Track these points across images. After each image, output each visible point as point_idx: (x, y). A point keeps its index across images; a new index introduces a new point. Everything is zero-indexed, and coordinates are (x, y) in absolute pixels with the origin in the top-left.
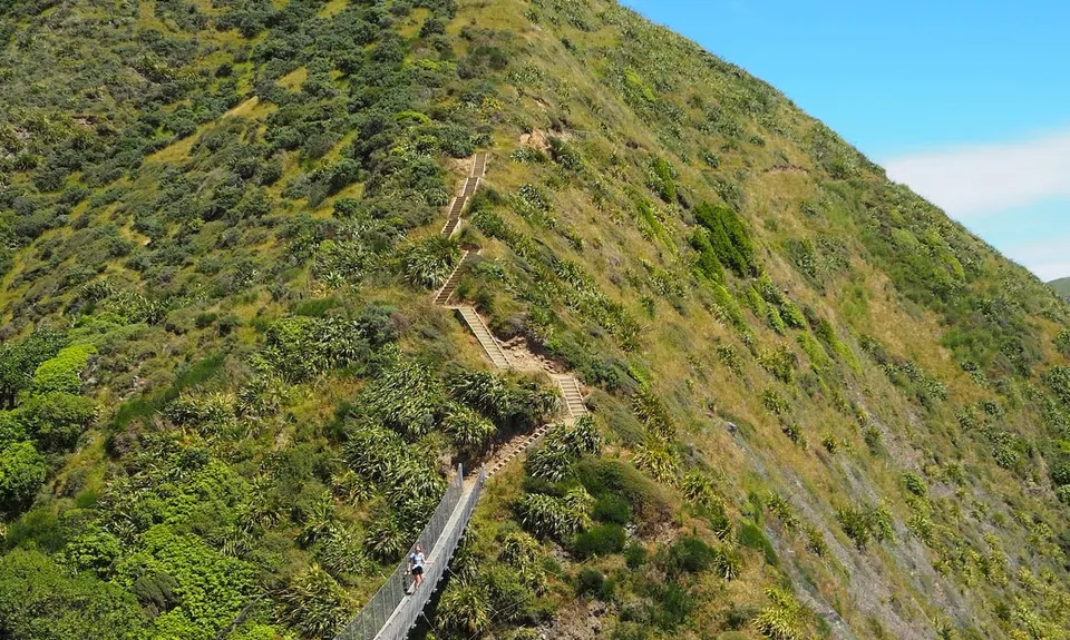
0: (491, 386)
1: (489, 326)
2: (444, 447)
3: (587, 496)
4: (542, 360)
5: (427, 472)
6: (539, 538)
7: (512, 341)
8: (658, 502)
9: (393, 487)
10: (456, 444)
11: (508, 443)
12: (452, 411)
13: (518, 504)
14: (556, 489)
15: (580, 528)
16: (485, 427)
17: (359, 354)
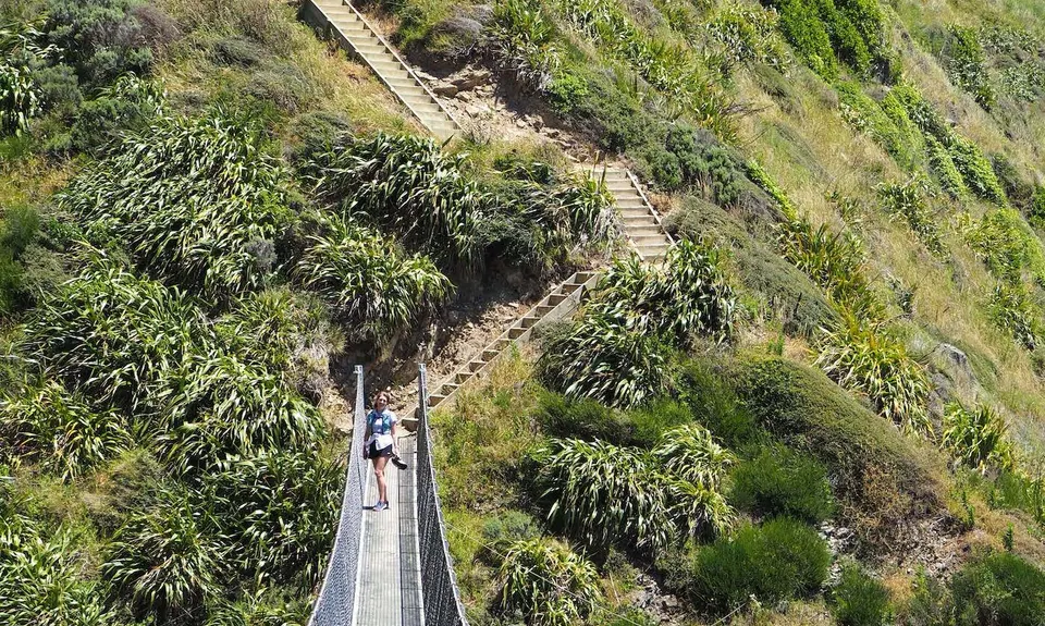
0: (429, 167)
1: (395, 40)
2: (310, 325)
3: (716, 450)
4: (537, 127)
5: (269, 385)
6: (597, 557)
7: (457, 77)
8: (902, 467)
9: (178, 422)
10: (338, 319)
11: (477, 321)
12: (325, 232)
13: (532, 467)
14: (633, 426)
15: (706, 532)
16: (420, 276)
17: (47, 104)
